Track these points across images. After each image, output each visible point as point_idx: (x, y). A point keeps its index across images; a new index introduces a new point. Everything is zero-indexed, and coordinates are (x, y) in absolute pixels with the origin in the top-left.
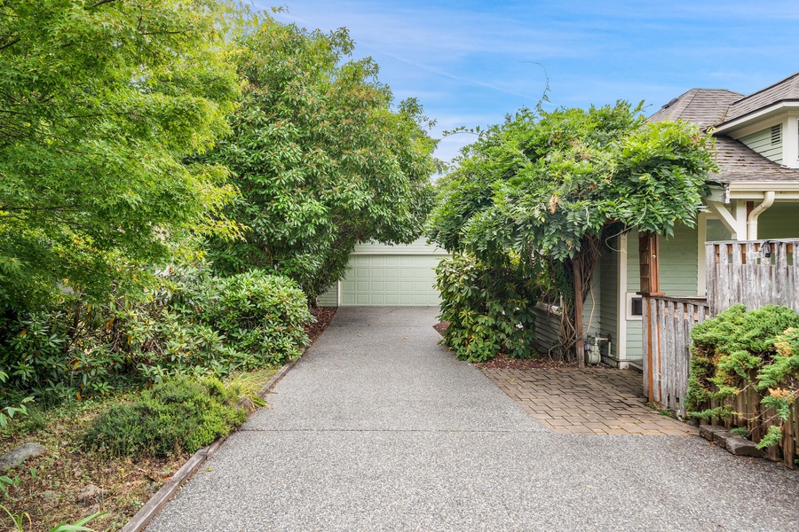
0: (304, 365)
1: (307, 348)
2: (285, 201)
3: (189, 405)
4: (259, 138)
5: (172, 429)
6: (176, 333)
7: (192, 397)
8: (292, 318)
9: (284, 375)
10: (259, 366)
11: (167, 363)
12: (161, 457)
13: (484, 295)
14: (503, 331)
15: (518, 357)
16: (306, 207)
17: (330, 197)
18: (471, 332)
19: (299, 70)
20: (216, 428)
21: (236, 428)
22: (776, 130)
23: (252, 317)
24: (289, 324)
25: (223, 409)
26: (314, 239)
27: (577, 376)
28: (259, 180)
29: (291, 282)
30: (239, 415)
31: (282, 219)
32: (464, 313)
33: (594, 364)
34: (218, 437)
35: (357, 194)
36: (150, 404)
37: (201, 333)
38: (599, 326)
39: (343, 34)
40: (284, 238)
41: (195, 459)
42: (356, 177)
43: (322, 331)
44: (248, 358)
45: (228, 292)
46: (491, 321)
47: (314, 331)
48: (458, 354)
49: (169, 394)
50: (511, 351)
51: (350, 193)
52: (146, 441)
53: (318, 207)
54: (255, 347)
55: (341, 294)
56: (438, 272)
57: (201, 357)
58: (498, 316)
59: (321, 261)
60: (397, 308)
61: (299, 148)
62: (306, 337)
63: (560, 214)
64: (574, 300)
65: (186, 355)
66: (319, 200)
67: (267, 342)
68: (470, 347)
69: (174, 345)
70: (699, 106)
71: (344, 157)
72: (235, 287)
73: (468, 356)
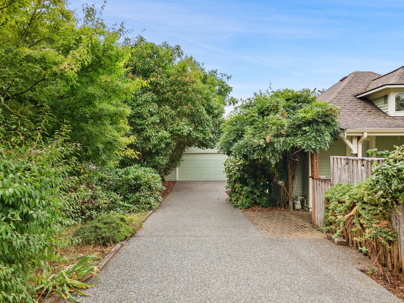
0: (160, 211)
1: (161, 202)
2: (150, 132)
3: (114, 225)
4: (138, 102)
5: (108, 234)
6: (100, 196)
7: (115, 222)
8: (154, 188)
9: (151, 215)
10: (139, 211)
11: (98, 209)
12: (105, 245)
13: (246, 176)
14: (255, 194)
15: (262, 206)
16: (160, 134)
17: (172, 129)
18: (240, 194)
19: (157, 67)
20: (126, 234)
21: (133, 235)
22: (386, 97)
23: (135, 188)
24: (152, 191)
25: (128, 227)
26: (165, 149)
27: (288, 215)
28: (138, 121)
29: (153, 170)
30: (134, 229)
31: (149, 140)
32: (237, 185)
33: (298, 210)
34: (126, 238)
35: (185, 127)
36: (98, 225)
37: (112, 195)
38: (301, 191)
39: (178, 48)
40: (150, 149)
41: (118, 246)
42: (184, 119)
43: (168, 194)
44: (133, 207)
45: (124, 176)
46: (250, 189)
47: (164, 194)
48: (234, 205)
49: (105, 221)
50: (260, 204)
51: (182, 127)
52: (98, 239)
53: (166, 134)
54: (137, 202)
55: (178, 174)
56: (225, 165)
57: (112, 207)
58: (253, 187)
59: (167, 159)
60: (208, 182)
61: (157, 105)
62: (160, 197)
63: (272, 144)
64: (288, 179)
65: (106, 205)
66: (166, 131)
67: (142, 200)
68: (240, 202)
69: (101, 201)
70: (356, 82)
71: (179, 110)
72: (127, 173)
73: (239, 206)
